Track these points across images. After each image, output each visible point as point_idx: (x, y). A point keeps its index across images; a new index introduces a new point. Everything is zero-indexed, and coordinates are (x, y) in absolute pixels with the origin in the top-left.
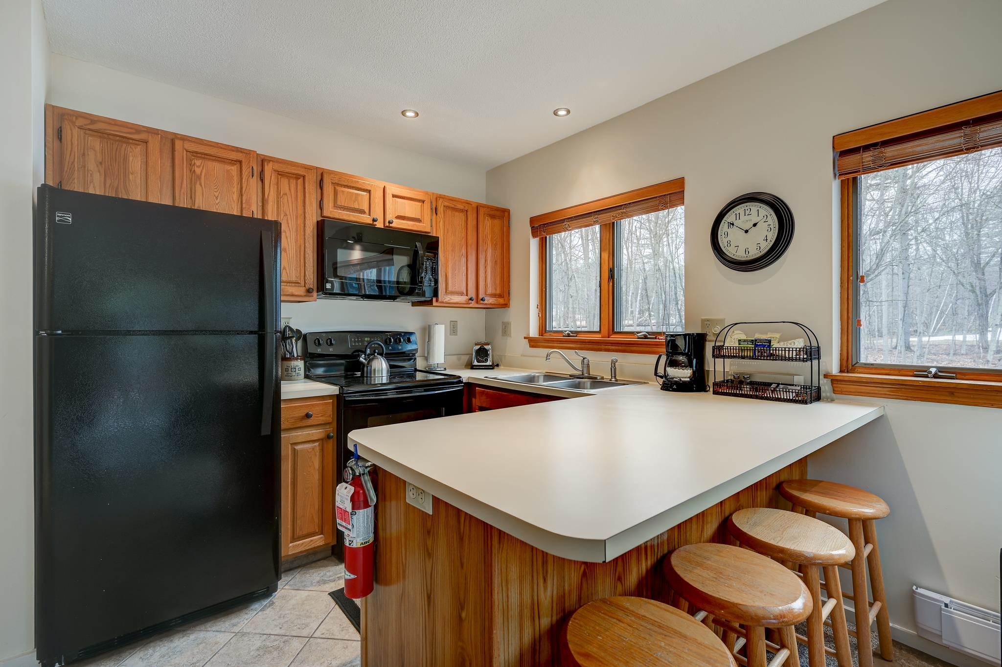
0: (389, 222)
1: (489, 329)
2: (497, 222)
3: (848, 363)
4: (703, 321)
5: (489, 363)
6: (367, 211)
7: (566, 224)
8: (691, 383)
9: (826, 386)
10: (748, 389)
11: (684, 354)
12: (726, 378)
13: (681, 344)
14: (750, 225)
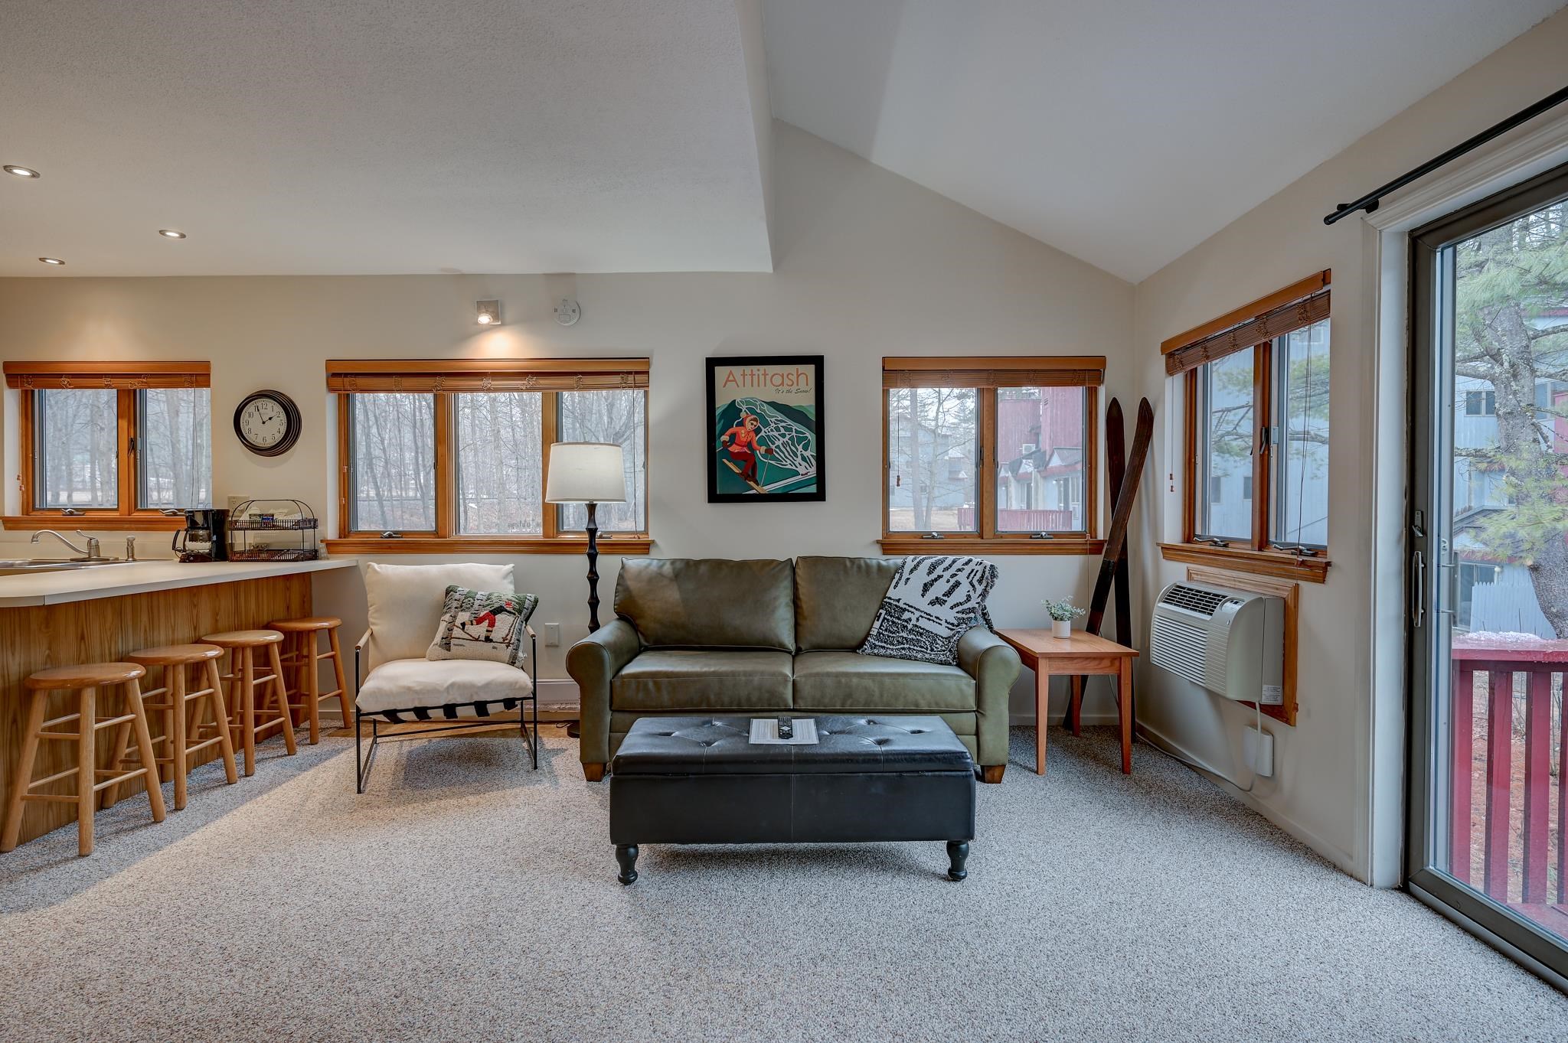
3: (346, 526)
4: (229, 498)
7: (65, 381)
8: (209, 554)
9: (322, 549)
10: (264, 556)
11: (203, 529)
12: (247, 548)
13: (199, 519)
14: (266, 418)
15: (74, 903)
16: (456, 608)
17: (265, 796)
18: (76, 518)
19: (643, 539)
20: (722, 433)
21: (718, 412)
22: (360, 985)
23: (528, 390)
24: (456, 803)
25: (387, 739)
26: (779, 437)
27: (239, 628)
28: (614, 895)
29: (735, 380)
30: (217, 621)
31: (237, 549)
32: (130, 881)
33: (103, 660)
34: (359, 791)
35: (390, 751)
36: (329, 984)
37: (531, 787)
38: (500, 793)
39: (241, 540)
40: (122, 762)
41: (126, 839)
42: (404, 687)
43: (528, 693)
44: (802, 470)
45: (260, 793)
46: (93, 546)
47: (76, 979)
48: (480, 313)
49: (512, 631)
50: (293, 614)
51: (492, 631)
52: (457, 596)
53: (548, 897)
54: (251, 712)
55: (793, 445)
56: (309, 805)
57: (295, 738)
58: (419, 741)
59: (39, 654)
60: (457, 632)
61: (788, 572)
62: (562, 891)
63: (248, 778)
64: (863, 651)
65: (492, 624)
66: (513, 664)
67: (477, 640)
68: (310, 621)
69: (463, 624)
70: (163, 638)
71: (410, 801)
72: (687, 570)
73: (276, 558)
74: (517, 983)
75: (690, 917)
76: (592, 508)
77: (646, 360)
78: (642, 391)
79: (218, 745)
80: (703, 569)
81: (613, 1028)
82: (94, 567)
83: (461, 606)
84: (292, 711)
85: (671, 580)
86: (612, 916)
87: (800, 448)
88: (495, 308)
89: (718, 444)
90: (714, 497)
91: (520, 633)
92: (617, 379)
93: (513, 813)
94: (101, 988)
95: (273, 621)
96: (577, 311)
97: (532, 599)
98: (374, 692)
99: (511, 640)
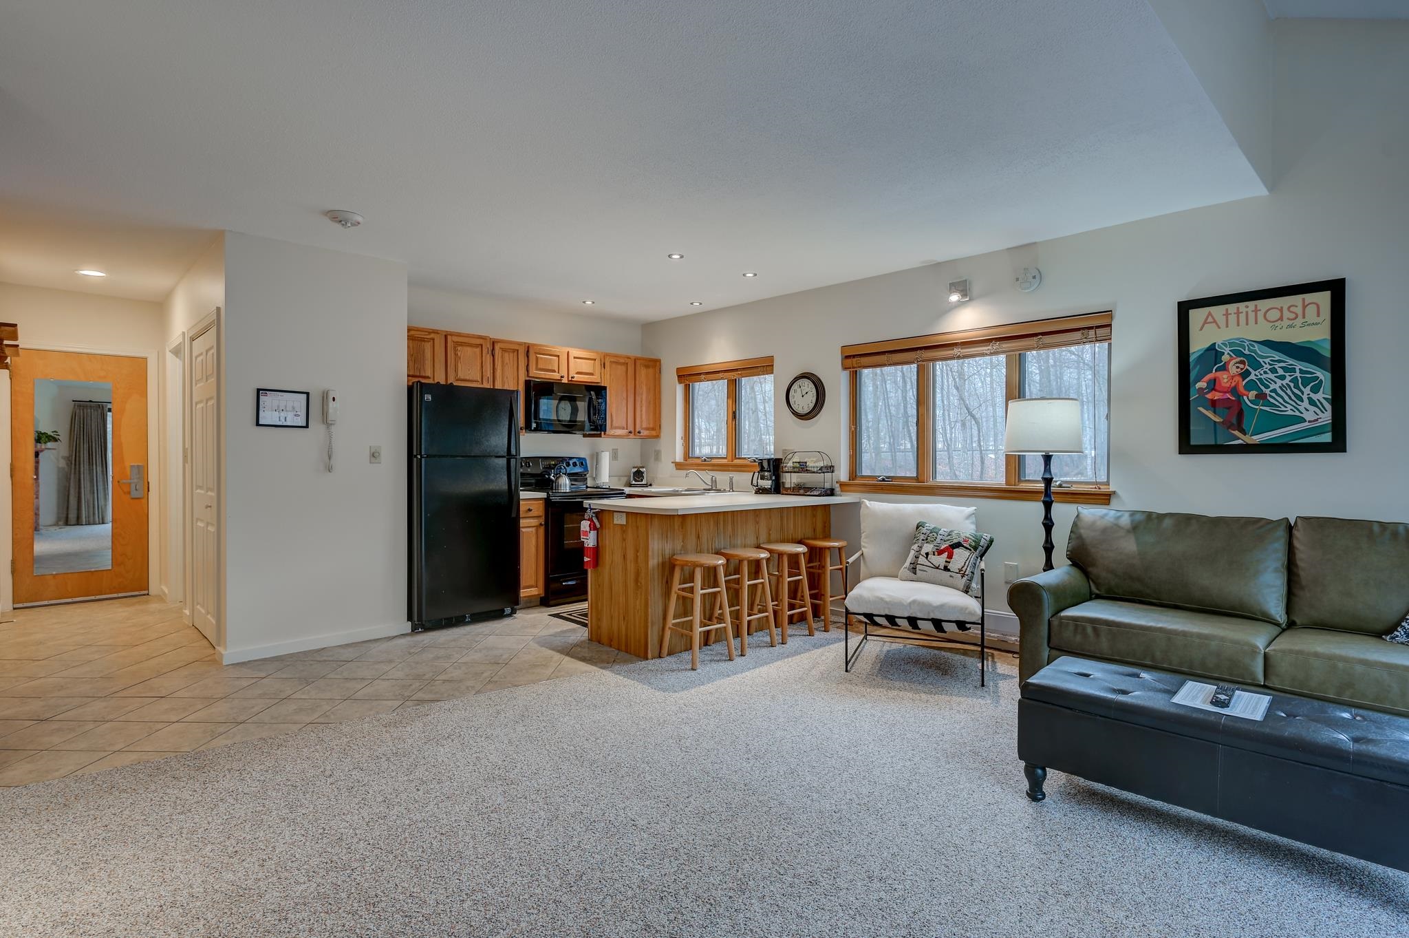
0: (572, 378)
1: (644, 455)
2: (651, 371)
3: (854, 474)
4: (784, 451)
5: (644, 482)
6: (557, 371)
7: (703, 377)
8: (770, 489)
9: (837, 488)
10: (802, 492)
11: (767, 471)
12: (792, 486)
13: (765, 465)
14: (804, 393)
15: (684, 694)
16: (923, 540)
17: (790, 659)
18: (708, 464)
19: (1104, 489)
20: (1198, 379)
21: (1192, 358)
22: (815, 796)
23: (991, 354)
24: (911, 697)
25: (875, 638)
26: (1276, 380)
27: (783, 541)
28: (1022, 804)
29: (1215, 322)
30: (770, 534)
31: (787, 486)
32: (711, 690)
33: (708, 553)
34: (847, 671)
35: (875, 647)
36: (798, 788)
37: (975, 700)
38: (947, 698)
39: (790, 480)
40: (716, 618)
41: (714, 665)
42: (878, 597)
43: (977, 619)
44: (1309, 416)
45: (788, 656)
46: (714, 482)
47: (678, 735)
48: (951, 293)
49: (967, 564)
50: (818, 535)
51: (949, 562)
52: (924, 530)
53: (962, 787)
54: (786, 600)
55: (1297, 387)
56: (814, 672)
57: (814, 626)
58: (897, 644)
59: (679, 545)
60: (922, 560)
61: (1281, 533)
62: (974, 787)
63: (783, 645)
64: (1393, 638)
65: (950, 556)
66: (966, 592)
67: (937, 568)
68: (829, 541)
69: (927, 554)
70: (739, 542)
71: (879, 686)
72: (1148, 522)
73: (808, 493)
74: (918, 837)
75: (1088, 848)
76: (1047, 459)
77: (1109, 314)
78: (1106, 345)
79: (765, 619)
80: (1167, 522)
81: (984, 902)
82: (712, 494)
83: (927, 539)
84: (812, 604)
85: (1128, 531)
86: (1012, 820)
87: (1307, 390)
88: (963, 288)
89: (1192, 391)
90: (1186, 446)
91: (974, 567)
92: (1077, 335)
93: (953, 716)
94: (688, 744)
95: (804, 539)
96: (1038, 277)
97: (988, 539)
98: (857, 598)
99: (965, 572)
